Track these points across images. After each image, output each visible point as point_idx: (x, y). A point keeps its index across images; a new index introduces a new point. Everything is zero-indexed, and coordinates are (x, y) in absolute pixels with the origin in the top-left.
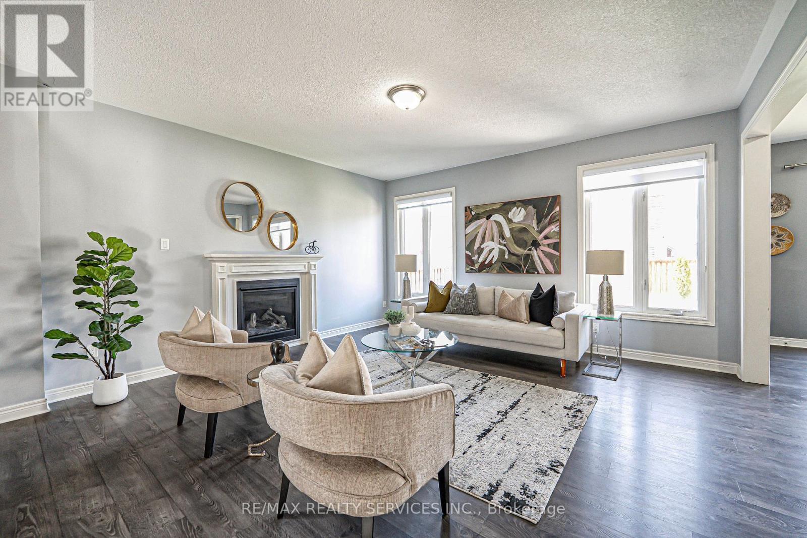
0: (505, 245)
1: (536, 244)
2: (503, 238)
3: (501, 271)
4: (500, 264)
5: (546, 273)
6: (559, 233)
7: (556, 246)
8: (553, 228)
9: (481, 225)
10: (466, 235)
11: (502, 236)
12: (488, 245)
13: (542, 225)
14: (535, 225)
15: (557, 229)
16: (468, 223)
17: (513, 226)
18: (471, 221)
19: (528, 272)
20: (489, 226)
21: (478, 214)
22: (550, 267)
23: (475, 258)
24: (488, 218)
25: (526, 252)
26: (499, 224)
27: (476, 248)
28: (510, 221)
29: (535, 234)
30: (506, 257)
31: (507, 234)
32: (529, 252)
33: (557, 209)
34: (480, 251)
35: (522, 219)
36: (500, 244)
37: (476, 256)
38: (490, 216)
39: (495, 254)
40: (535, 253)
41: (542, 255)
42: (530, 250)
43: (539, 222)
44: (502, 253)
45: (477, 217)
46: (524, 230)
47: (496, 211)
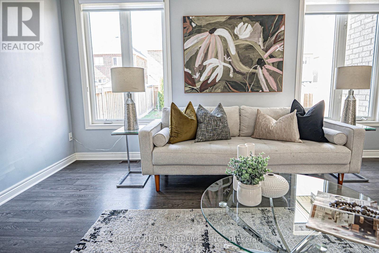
0: (230, 63)
1: (261, 62)
2: (228, 55)
3: (226, 90)
4: (224, 83)
5: (270, 91)
6: (283, 52)
7: (280, 65)
8: (277, 47)
9: (202, 40)
10: (184, 50)
11: (227, 53)
12: (211, 62)
13: (267, 43)
14: (261, 43)
15: (280, 49)
16: (187, 35)
17: (239, 42)
18: (191, 34)
19: (252, 91)
20: (213, 41)
21: (200, 26)
22: (274, 85)
23: (196, 76)
24: (212, 32)
25: (251, 70)
26: (224, 40)
27: (197, 65)
28: (236, 37)
29: (261, 53)
30: (231, 75)
31: (233, 51)
32: (254, 71)
33: (282, 29)
34: (202, 69)
35: (248, 36)
36: (225, 61)
37: (198, 75)
38: (214, 30)
39: (219, 72)
40: (260, 72)
41: (267, 74)
42: (256, 68)
43: (265, 41)
44: (226, 71)
45: (199, 30)
46: (250, 48)
47: (222, 25)
